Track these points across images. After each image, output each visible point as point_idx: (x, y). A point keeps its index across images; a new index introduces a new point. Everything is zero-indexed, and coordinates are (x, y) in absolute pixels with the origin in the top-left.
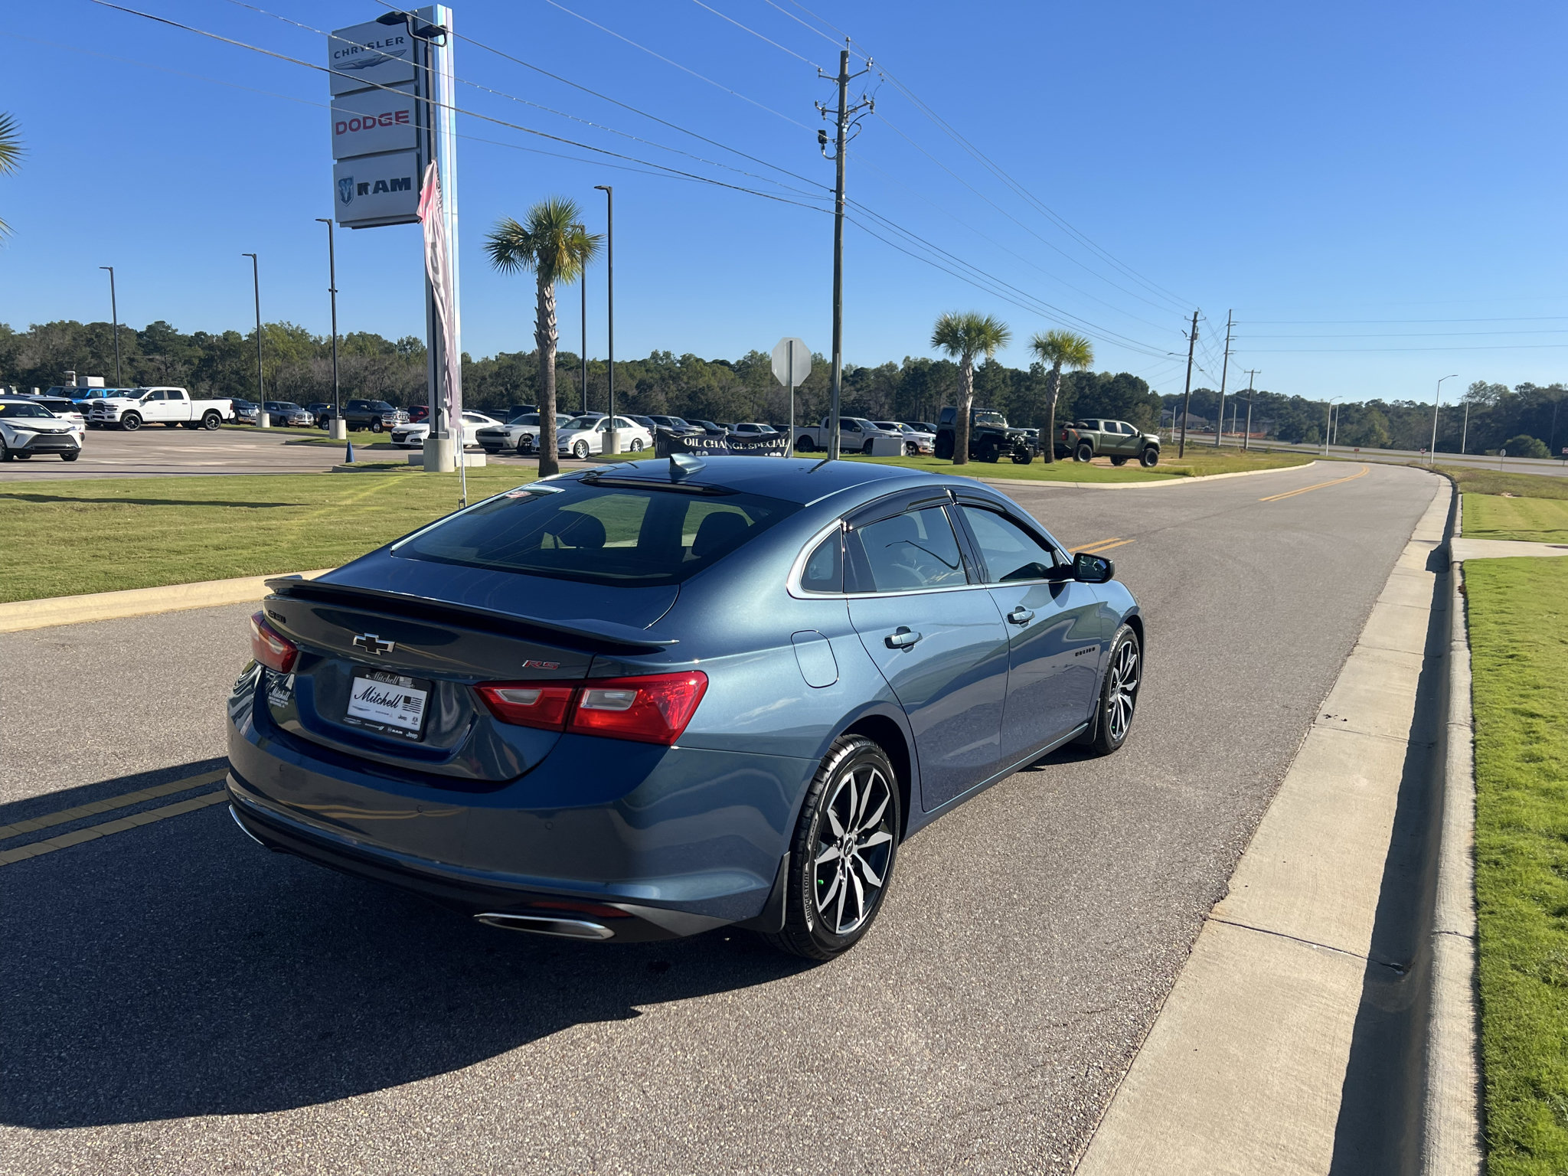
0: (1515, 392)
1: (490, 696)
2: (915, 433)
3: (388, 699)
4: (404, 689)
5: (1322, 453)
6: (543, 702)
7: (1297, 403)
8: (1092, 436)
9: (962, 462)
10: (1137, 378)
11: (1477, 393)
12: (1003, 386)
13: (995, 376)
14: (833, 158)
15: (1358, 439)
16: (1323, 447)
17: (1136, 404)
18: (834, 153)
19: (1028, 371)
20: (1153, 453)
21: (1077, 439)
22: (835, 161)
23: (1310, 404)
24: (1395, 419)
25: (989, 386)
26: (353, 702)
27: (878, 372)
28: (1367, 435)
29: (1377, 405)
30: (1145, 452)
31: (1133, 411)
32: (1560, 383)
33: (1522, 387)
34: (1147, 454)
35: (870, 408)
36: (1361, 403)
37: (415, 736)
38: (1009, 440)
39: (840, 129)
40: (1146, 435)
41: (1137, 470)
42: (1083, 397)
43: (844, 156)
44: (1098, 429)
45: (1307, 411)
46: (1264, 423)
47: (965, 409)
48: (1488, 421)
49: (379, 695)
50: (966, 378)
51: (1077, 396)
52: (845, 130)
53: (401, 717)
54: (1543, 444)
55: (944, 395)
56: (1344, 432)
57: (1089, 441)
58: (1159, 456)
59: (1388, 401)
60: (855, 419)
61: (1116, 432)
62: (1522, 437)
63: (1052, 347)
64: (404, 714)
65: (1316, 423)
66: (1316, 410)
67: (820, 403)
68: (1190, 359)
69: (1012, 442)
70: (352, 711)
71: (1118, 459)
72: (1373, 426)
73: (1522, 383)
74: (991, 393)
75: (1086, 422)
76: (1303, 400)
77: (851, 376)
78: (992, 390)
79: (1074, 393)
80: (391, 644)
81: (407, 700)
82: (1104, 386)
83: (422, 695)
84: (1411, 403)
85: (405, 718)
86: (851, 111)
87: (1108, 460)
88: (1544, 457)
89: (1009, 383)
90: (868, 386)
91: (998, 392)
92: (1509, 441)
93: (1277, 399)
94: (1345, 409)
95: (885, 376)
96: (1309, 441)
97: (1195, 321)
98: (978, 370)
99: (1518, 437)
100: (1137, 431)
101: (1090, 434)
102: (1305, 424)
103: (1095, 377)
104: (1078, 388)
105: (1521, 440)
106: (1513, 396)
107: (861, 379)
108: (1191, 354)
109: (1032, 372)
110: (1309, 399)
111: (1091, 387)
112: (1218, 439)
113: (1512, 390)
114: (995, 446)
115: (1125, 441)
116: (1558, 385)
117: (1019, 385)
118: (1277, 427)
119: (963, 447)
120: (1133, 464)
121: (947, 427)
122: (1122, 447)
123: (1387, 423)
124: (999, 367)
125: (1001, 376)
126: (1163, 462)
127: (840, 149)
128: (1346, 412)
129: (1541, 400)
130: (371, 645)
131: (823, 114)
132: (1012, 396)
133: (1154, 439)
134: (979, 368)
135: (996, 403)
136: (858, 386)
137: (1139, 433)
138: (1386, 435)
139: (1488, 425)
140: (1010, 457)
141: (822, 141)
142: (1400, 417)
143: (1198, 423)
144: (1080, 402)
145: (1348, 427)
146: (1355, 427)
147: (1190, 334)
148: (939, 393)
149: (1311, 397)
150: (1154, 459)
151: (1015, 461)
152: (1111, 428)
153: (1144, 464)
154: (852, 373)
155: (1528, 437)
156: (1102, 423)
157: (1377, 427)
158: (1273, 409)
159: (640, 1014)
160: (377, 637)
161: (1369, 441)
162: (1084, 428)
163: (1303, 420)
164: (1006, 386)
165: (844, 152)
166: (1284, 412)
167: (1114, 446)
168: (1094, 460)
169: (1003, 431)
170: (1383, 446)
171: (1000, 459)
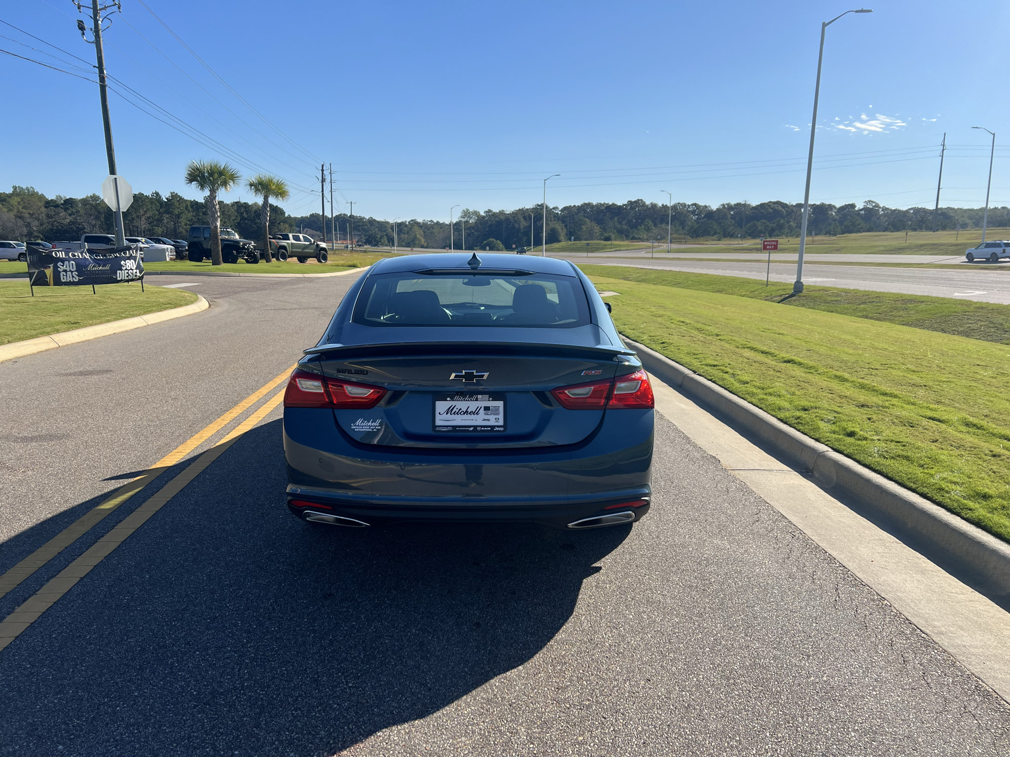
0: (484, 215)
1: (561, 396)
2: (155, 244)
3: (469, 410)
4: (484, 402)
5: (393, 252)
6: (594, 395)
7: (372, 221)
8: (285, 244)
9: (219, 264)
10: (276, 206)
11: (466, 215)
12: (186, 212)
13: (179, 205)
14: (93, 42)
15: (409, 243)
16: (393, 248)
17: (279, 223)
18: (93, 39)
19: (203, 201)
20: (324, 254)
21: (277, 246)
22: (94, 45)
23: (379, 222)
24: (426, 230)
25: (176, 212)
26: (438, 417)
27: (85, 201)
28: (413, 241)
29: (414, 223)
30: (320, 253)
31: (278, 228)
32: (504, 209)
33: (487, 212)
34: (321, 255)
35: (84, 228)
36: (406, 221)
37: (502, 429)
38: (243, 248)
39: (96, 21)
40: (319, 243)
41: (316, 265)
42: (243, 219)
43: (101, 41)
44: (289, 239)
45: (378, 227)
46: (355, 235)
47: (216, 227)
48: (473, 231)
49: (460, 409)
50: (214, 206)
51: (239, 219)
52: (100, 22)
53: (484, 420)
54: (501, 243)
55: (143, 218)
56: (401, 239)
57: (284, 247)
58: (328, 256)
59: (420, 220)
60: (110, 235)
61: (300, 241)
62: (491, 239)
63: (263, 186)
64: (487, 417)
65: (385, 234)
66: (382, 226)
67: (41, 225)
68: (323, 194)
69: (246, 249)
70: (438, 422)
71: (302, 259)
72: (416, 235)
73: (487, 210)
74: (178, 216)
75: (280, 235)
76: (374, 220)
77: (62, 204)
78: (179, 215)
79: (237, 217)
80: (486, 374)
81: (487, 409)
82: (256, 212)
83: (500, 404)
84: (431, 221)
85: (488, 420)
86: (102, 9)
87: (295, 259)
88: (502, 250)
89: (191, 209)
90: (78, 212)
91: (183, 216)
92: (485, 242)
93: (361, 219)
94: (400, 225)
95: (92, 205)
96: (383, 245)
97: (323, 170)
98: (166, 200)
99: (489, 240)
100: (313, 240)
101: (284, 243)
102: (378, 234)
103: (249, 206)
104: (238, 213)
105: (490, 241)
106: (483, 217)
107: (71, 207)
108: (323, 191)
109: (205, 202)
110: (378, 219)
111: (247, 212)
112: (333, 245)
113: (482, 214)
114: (235, 252)
115: (306, 247)
116: (503, 211)
117: (198, 211)
118: (363, 236)
119: (218, 253)
120: (312, 261)
121: (196, 240)
122: (305, 250)
123: (423, 233)
124: (181, 198)
125: (184, 205)
126: (331, 259)
127: (97, 36)
128: (401, 227)
129: (497, 219)
130: (469, 376)
131: (79, 8)
132: (194, 218)
133: (323, 245)
134: (167, 199)
135: (183, 224)
136: (70, 212)
137: (314, 242)
138: (423, 240)
139: (473, 233)
140: (244, 259)
141: (82, 28)
142: (429, 229)
143: (316, 235)
144: (242, 222)
145: (403, 236)
146: (406, 236)
147: (320, 179)
148: (139, 217)
149: (379, 218)
150: (325, 258)
151: (247, 262)
152: (297, 238)
153: (319, 261)
154: (62, 202)
155: (494, 240)
156: (291, 236)
157: (418, 236)
158: (359, 226)
159: (600, 568)
160: (475, 371)
161: (415, 244)
162: (279, 239)
163: (377, 232)
164: (189, 212)
165: (101, 39)
166: (366, 227)
167: (301, 250)
168: (288, 260)
169: (238, 242)
170: (422, 247)
171: (240, 260)
